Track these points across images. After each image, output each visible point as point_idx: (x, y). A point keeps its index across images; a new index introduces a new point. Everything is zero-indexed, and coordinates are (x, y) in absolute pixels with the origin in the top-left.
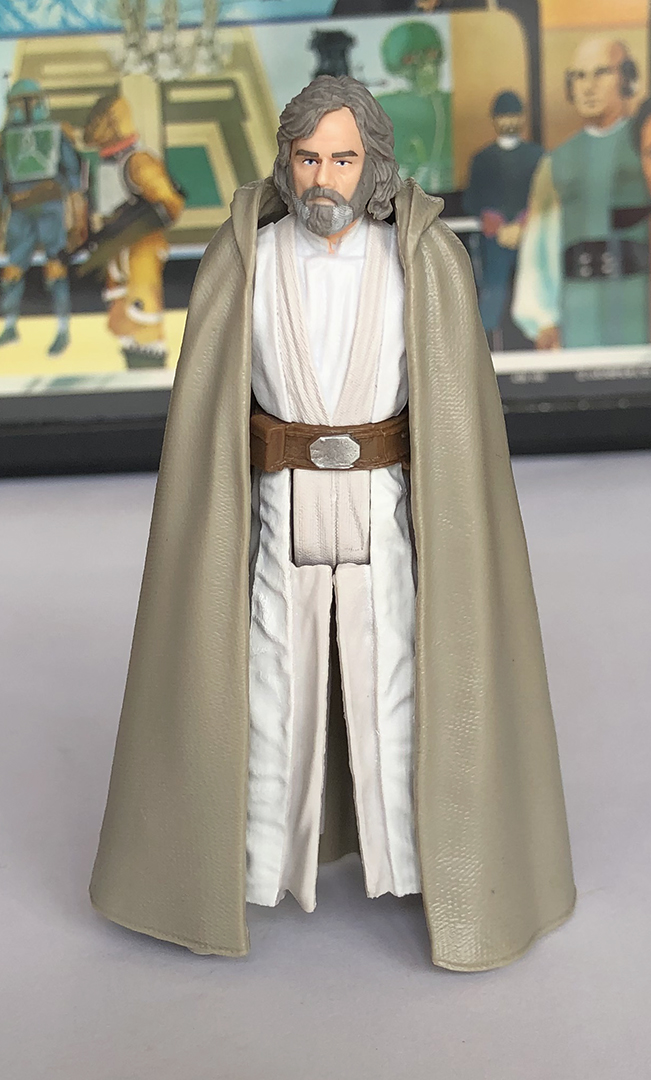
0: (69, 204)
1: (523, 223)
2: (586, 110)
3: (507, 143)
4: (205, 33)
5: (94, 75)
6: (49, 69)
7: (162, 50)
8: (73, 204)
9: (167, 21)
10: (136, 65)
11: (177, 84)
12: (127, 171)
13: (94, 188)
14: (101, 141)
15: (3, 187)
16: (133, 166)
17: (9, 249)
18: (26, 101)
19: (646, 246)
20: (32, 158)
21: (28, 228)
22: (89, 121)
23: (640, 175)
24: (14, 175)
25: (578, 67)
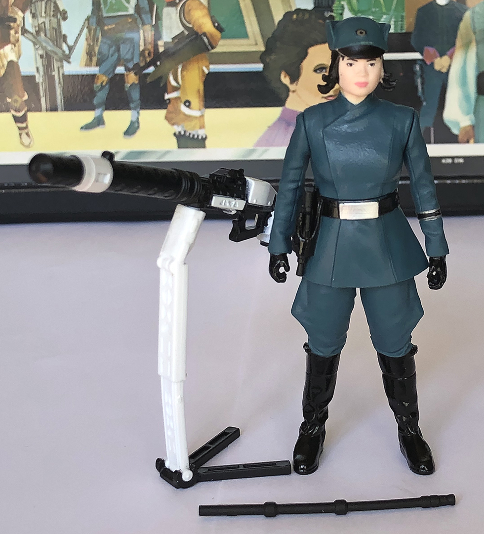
3: (442, 2)
12: (182, 12)
13: (159, 23)
15: (97, 20)
16: (186, 9)
17: (99, 63)
20: (118, 1)
21: (112, 49)
24: (104, 13)
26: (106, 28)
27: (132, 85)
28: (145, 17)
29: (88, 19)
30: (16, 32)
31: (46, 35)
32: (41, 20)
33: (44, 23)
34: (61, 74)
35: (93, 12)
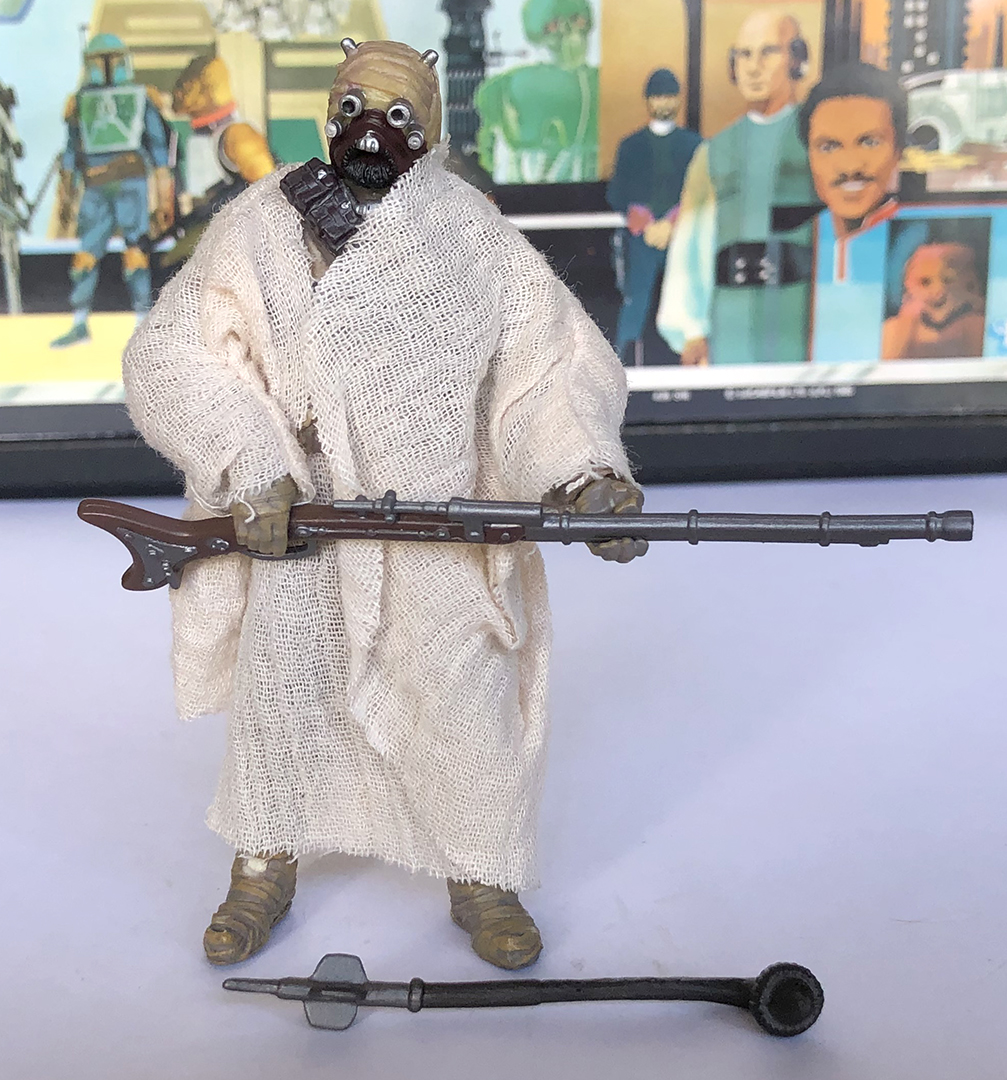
0: (151, 181)
1: (674, 221)
2: (749, 94)
3: (660, 128)
5: (187, 31)
6: (134, 23)
7: (268, 5)
8: (158, 183)
10: (237, 21)
11: (284, 45)
12: (222, 144)
13: (183, 163)
14: (193, 109)
15: (77, 159)
16: (229, 138)
17: (81, 233)
18: (107, 58)
19: (810, 251)
20: (111, 126)
21: (104, 209)
22: (179, 85)
23: (807, 170)
24: (89, 146)
25: (743, 43)
26: (92, 172)
27: (138, 272)
28: (158, 153)
34: (16, 252)
35: (70, 144)
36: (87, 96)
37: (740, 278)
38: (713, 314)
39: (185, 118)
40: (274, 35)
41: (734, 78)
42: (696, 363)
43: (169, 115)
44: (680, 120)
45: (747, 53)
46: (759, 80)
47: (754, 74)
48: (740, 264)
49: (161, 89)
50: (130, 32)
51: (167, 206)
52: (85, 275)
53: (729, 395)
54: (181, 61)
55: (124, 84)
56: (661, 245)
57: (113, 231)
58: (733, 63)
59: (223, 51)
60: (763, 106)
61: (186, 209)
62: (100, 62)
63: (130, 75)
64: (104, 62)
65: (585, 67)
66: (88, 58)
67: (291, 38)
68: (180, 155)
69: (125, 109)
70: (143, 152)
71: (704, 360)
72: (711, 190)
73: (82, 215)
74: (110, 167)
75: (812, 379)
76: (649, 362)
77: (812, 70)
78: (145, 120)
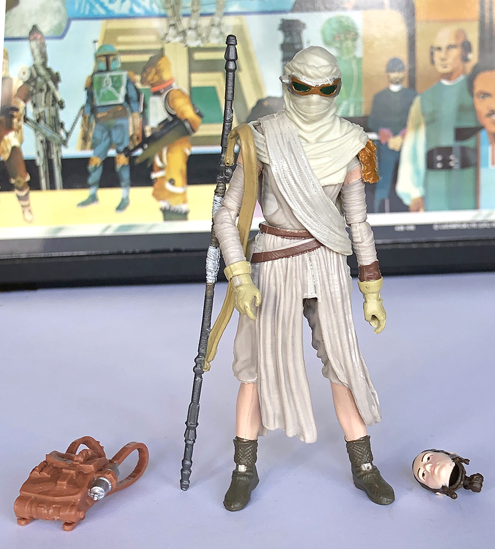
0: (131, 120)
1: (403, 136)
2: (441, 70)
3: (395, 88)
4: (217, 19)
5: (149, 43)
6: (121, 39)
7: (190, 28)
8: (133, 121)
9: (194, 11)
10: (175, 37)
11: (199, 49)
12: (167, 101)
13: (146, 110)
14: (151, 82)
15: (91, 109)
16: (170, 98)
17: (93, 147)
18: (107, 57)
19: (476, 151)
20: (110, 92)
21: (105, 134)
22: (144, 70)
23: (473, 109)
24: (98, 103)
25: (437, 44)
26: (99, 116)
27: (123, 166)
28: (134, 105)
29: (83, 108)
30: (19, 120)
31: (45, 122)
32: (41, 110)
33: (44, 112)
34: (60, 157)
35: (88, 101)
36: (96, 76)
37: (439, 165)
38: (426, 185)
39: (148, 87)
40: (193, 44)
41: (433, 62)
42: (418, 210)
43: (139, 85)
44: (405, 84)
45: (439, 49)
46: (446, 62)
47: (443, 60)
48: (439, 158)
49: (136, 73)
50: (119, 43)
51: (139, 132)
52: (96, 168)
53: (436, 227)
54: (146, 58)
55: (115, 70)
56: (397, 149)
57: (110, 146)
58: (432, 54)
59: (167, 53)
60: (448, 76)
61: (148, 134)
62: (104, 59)
63: (119, 65)
64: (105, 59)
65: (355, 57)
66: (97, 57)
67: (202, 45)
68: (145, 106)
69: (116, 83)
70: (126, 104)
71: (421, 209)
72: (422, 120)
73: (94, 138)
74: (108, 112)
75: (480, 219)
76: (392, 210)
77: (473, 57)
78: (127, 88)
